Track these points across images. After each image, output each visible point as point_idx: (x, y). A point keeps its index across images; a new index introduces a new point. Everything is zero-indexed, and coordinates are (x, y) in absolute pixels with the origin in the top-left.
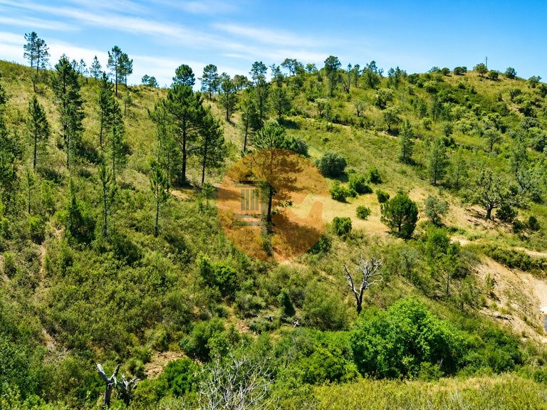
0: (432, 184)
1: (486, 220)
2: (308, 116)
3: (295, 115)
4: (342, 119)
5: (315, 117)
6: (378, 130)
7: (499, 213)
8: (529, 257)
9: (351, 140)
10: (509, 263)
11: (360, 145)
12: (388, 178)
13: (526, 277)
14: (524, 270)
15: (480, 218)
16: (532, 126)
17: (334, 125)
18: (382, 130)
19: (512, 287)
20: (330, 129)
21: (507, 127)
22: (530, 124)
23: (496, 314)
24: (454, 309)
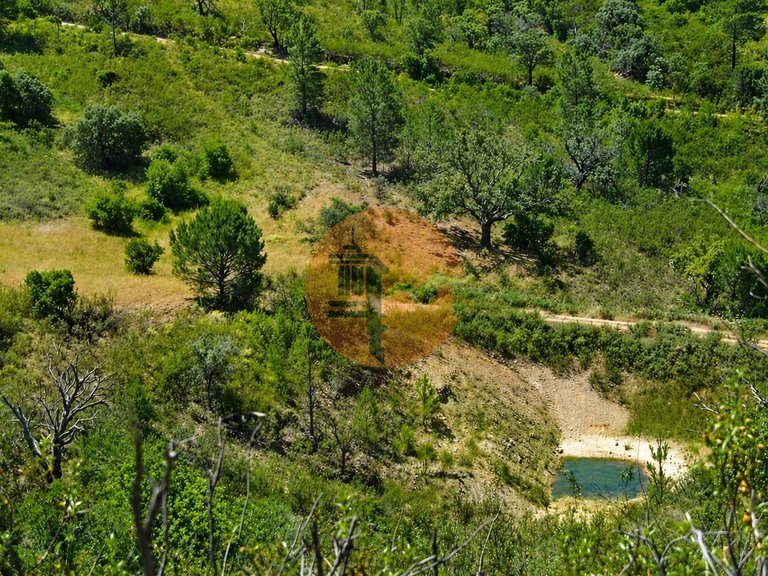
0: (366, 174)
1: (477, 249)
2: (68, 18)
3: (33, 16)
4: (157, 21)
5: (85, 20)
6: (247, 46)
7: (510, 231)
8: (546, 328)
9: (174, 74)
10: (504, 346)
11: (198, 88)
12: (256, 165)
13: (538, 377)
14: (534, 359)
15: (467, 247)
16: (622, 21)
17: (135, 38)
18: (258, 45)
19: (494, 402)
20: (122, 49)
21: (570, 25)
22: (619, 15)
23: (435, 468)
24: (323, 467)
